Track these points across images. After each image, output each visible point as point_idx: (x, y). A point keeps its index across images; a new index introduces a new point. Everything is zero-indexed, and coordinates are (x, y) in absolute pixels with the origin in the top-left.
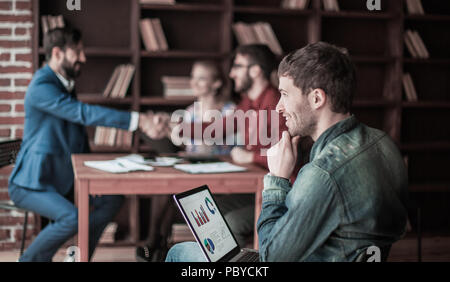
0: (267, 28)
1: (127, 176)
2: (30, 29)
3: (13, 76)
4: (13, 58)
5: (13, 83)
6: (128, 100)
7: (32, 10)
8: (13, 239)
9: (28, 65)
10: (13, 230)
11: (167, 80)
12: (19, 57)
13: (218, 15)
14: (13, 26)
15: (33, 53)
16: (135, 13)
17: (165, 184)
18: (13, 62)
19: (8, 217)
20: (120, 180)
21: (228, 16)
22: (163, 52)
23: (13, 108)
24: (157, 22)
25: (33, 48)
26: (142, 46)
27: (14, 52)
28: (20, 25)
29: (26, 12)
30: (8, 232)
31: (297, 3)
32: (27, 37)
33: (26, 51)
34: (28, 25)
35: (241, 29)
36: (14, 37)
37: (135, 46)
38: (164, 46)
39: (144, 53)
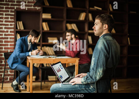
0: (75, 25)
1: (43, 59)
2: (14, 24)
3: (9, 37)
4: (9, 32)
5: (9, 38)
6: (39, 43)
7: (14, 19)
8: (8, 80)
9: (13, 34)
10: (9, 77)
11: (49, 38)
12: (11, 32)
13: (62, 21)
14: (9, 24)
15: (14, 31)
16: (41, 21)
17: (52, 61)
18: (9, 33)
19: (7, 74)
20: (41, 60)
21: (65, 22)
22: (48, 31)
23: (9, 45)
24: (47, 23)
25: (14, 29)
26: (43, 29)
27: (9, 30)
28: (11, 23)
29: (13, 20)
30: (7, 78)
31: (82, 18)
32: (13, 26)
33: (13, 30)
34: (13, 23)
35: (68, 25)
36: (9, 26)
37: (41, 29)
38: (48, 29)
39: (43, 31)
